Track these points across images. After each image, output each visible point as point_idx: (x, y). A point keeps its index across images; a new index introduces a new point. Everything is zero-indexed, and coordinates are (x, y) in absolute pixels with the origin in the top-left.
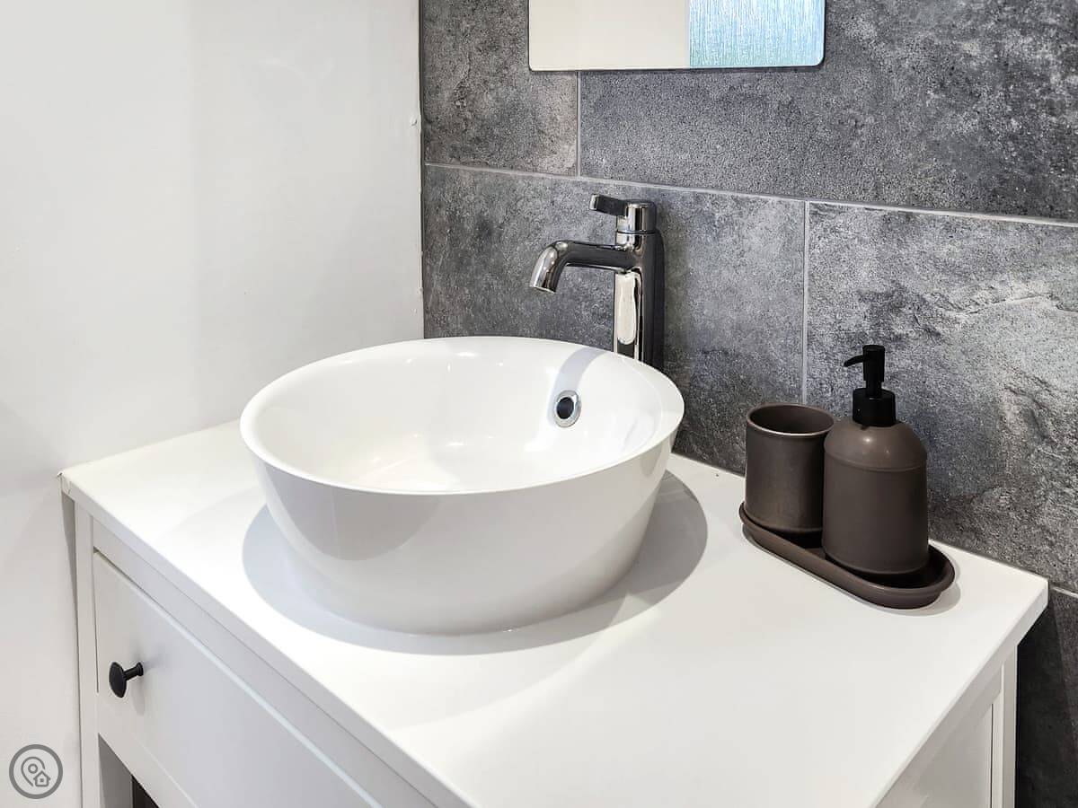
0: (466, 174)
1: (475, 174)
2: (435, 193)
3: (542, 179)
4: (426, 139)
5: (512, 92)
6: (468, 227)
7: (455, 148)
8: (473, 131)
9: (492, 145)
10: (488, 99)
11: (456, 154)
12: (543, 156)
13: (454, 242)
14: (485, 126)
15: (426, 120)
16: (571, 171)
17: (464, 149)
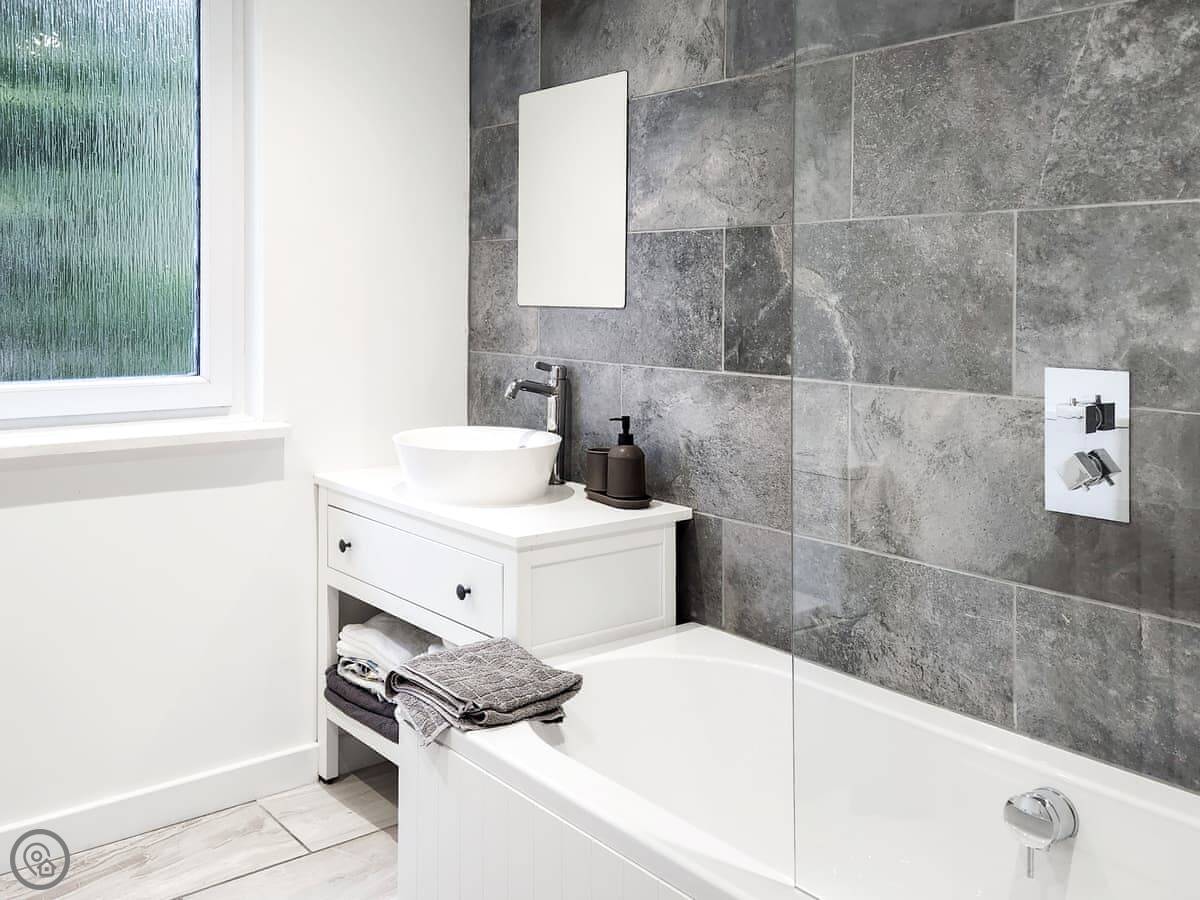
0: (489, 356)
1: (493, 356)
2: (474, 366)
3: (522, 357)
4: (470, 338)
5: (511, 315)
6: (490, 383)
7: (484, 343)
8: (493, 335)
9: (501, 342)
10: (500, 318)
11: (485, 346)
12: (523, 346)
13: (483, 391)
14: (499, 332)
15: (471, 329)
16: (535, 353)
17: (489, 344)
